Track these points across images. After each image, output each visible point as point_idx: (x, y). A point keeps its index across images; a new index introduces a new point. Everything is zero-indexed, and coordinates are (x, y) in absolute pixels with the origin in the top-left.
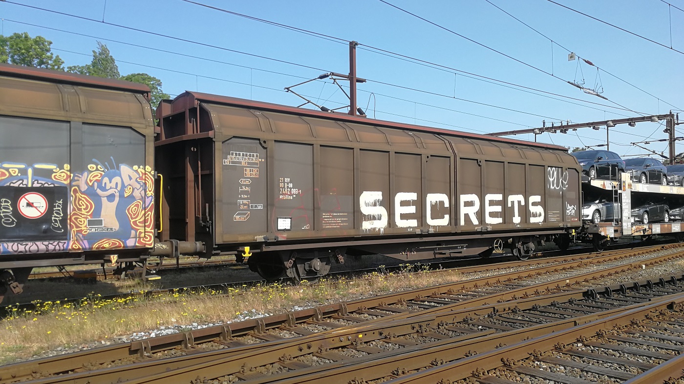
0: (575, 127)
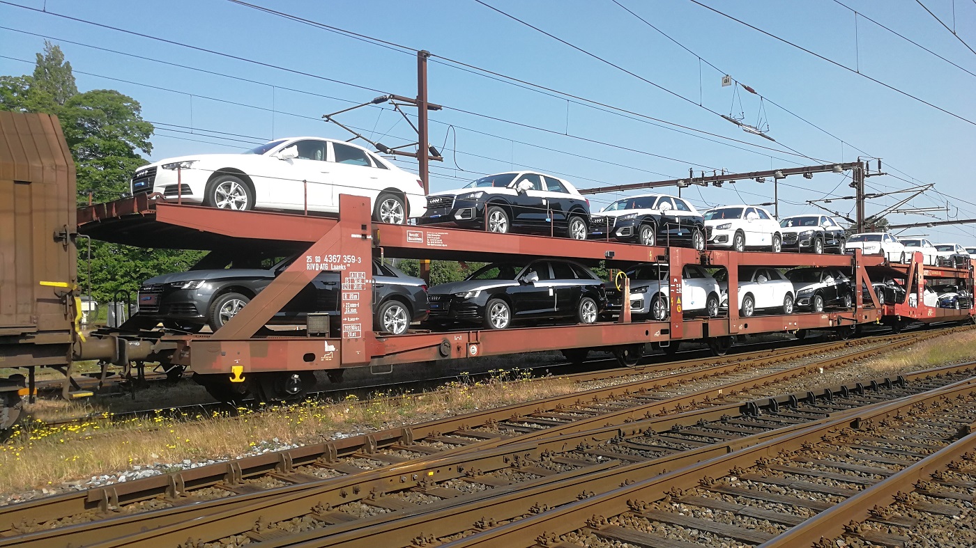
0: (733, 178)
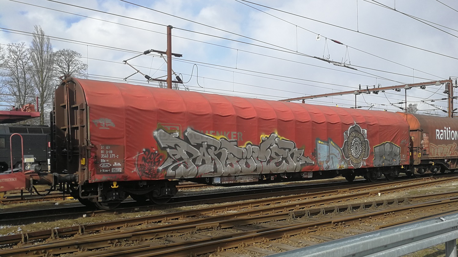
0: (383, 89)
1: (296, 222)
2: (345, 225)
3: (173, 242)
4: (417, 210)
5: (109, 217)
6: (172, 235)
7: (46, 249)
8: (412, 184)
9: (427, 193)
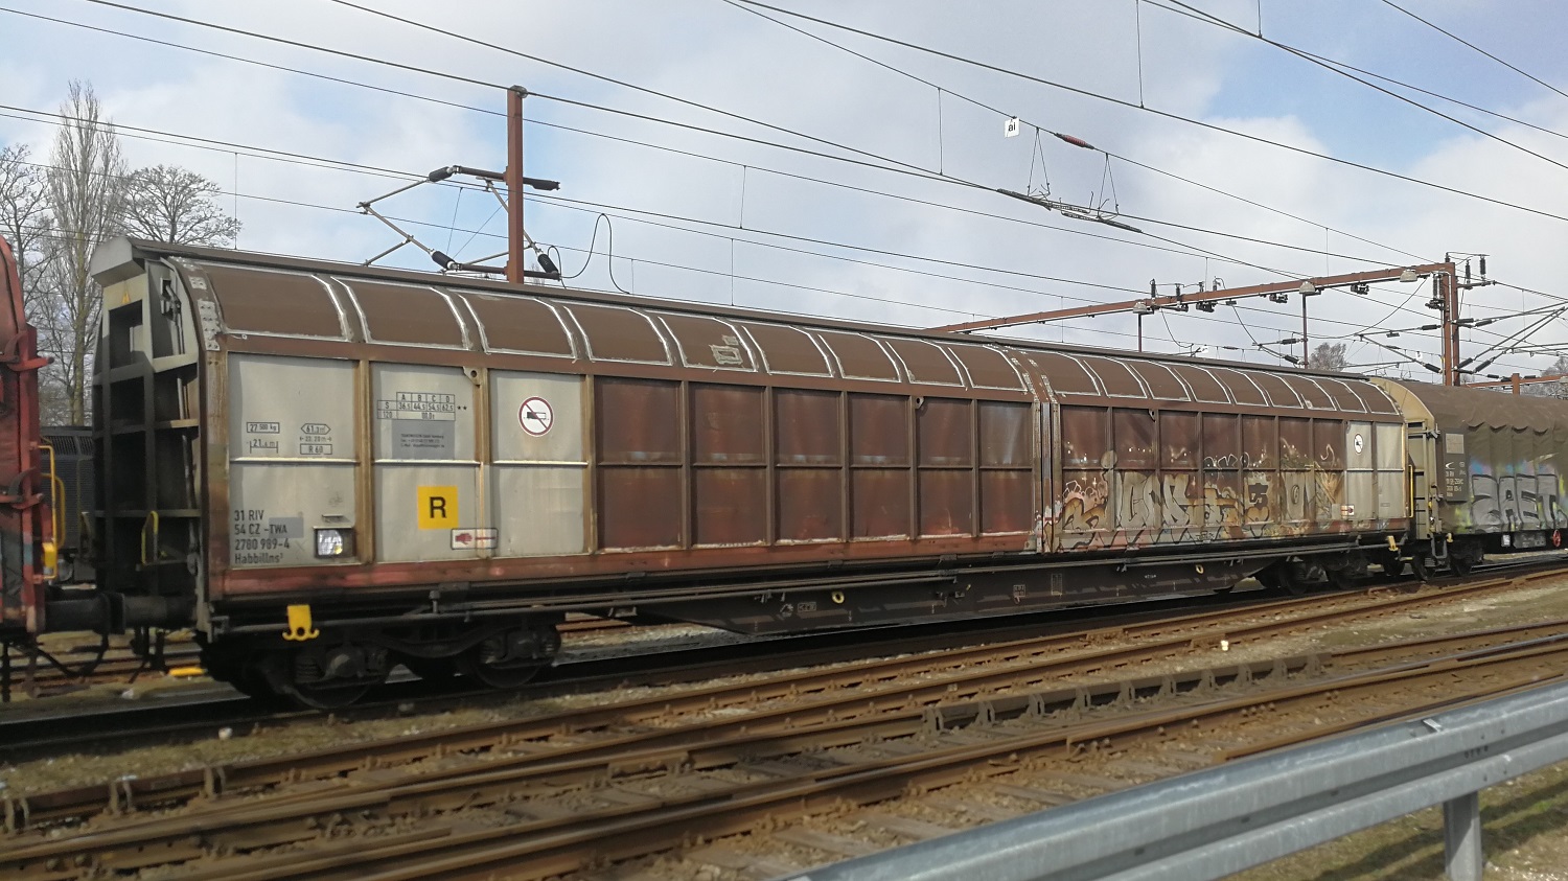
0: (1231, 296)
1: (946, 743)
2: (1111, 750)
3: (532, 818)
4: (1348, 697)
5: (311, 737)
6: (528, 792)
7: (90, 852)
8: (1331, 609)
9: (1381, 638)
